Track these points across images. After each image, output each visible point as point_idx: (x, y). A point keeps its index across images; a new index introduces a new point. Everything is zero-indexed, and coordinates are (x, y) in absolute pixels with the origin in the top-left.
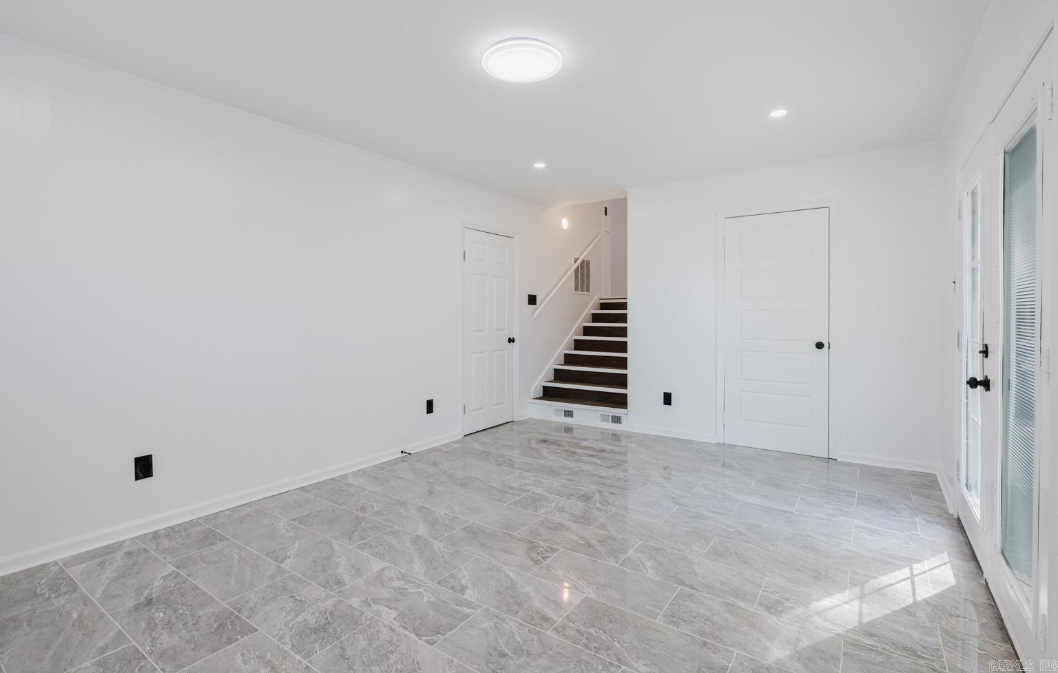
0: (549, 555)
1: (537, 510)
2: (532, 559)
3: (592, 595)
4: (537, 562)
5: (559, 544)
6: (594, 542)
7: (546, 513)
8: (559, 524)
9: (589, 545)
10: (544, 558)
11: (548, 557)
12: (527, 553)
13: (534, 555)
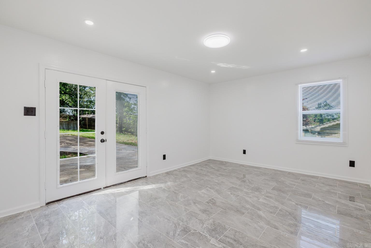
0: (209, 201)
1: (214, 222)
2: (214, 200)
3: (199, 191)
4: (213, 199)
5: (205, 204)
6: (193, 204)
7: (209, 220)
8: (204, 213)
9: (195, 203)
10: (210, 200)
11: (209, 200)
12: (216, 202)
13: (213, 201)
